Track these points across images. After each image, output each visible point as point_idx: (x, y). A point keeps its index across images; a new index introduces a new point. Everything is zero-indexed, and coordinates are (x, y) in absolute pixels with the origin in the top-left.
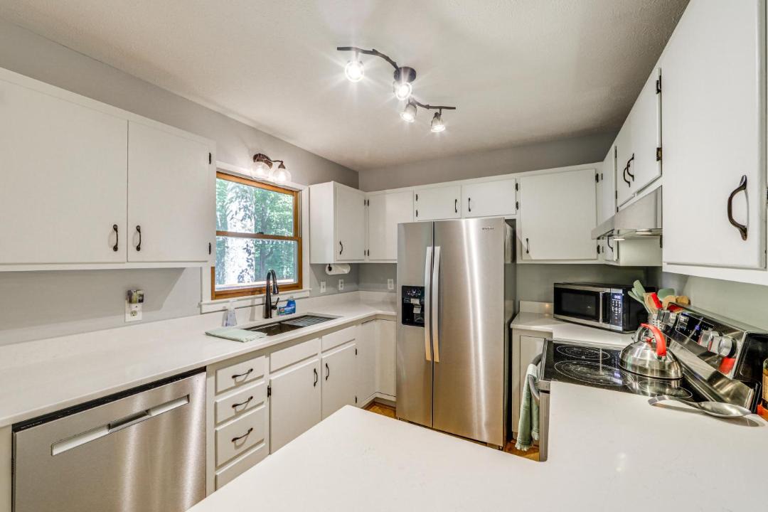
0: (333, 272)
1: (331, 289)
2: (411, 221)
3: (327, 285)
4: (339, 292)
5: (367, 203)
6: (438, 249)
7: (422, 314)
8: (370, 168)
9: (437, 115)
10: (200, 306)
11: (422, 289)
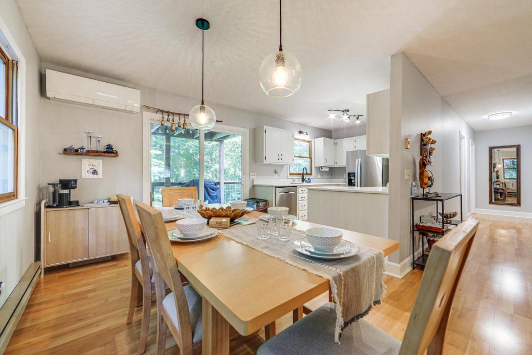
0: (323, 170)
1: (321, 177)
2: (353, 150)
3: (320, 175)
4: (325, 178)
5: (336, 144)
6: (360, 159)
7: (355, 182)
8: (337, 130)
9: (357, 118)
10: (287, 176)
11: (354, 173)
